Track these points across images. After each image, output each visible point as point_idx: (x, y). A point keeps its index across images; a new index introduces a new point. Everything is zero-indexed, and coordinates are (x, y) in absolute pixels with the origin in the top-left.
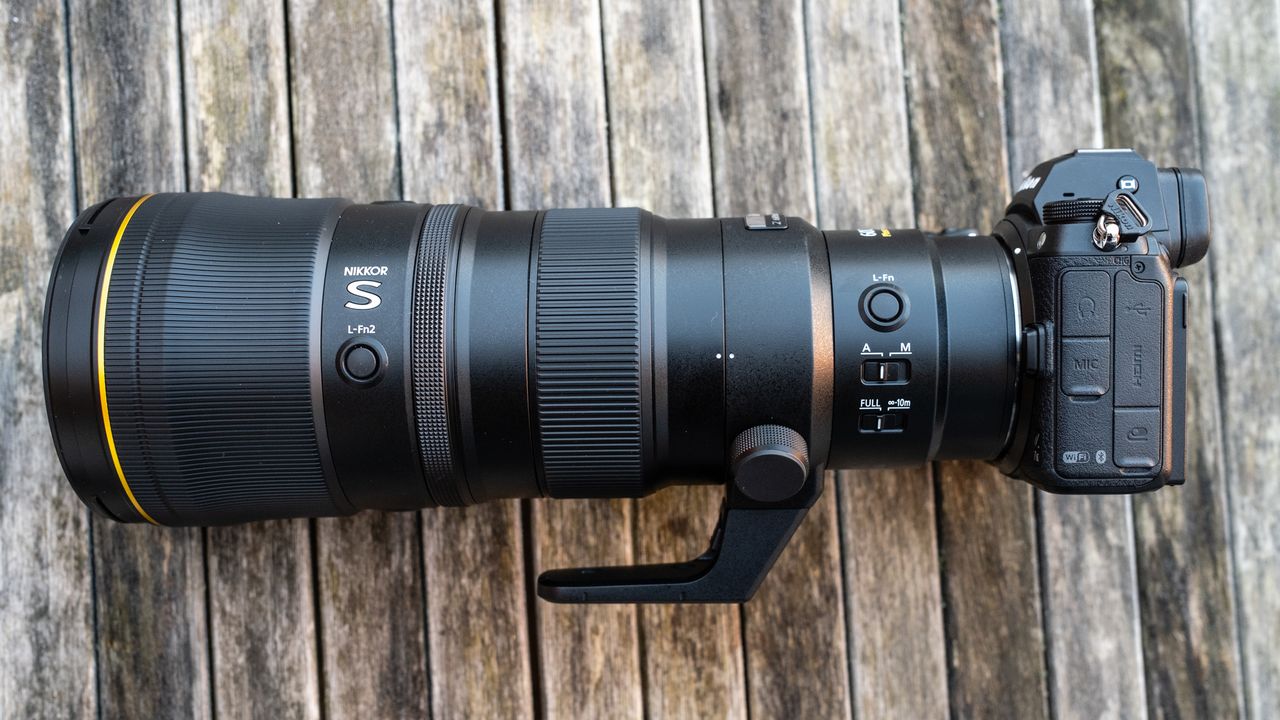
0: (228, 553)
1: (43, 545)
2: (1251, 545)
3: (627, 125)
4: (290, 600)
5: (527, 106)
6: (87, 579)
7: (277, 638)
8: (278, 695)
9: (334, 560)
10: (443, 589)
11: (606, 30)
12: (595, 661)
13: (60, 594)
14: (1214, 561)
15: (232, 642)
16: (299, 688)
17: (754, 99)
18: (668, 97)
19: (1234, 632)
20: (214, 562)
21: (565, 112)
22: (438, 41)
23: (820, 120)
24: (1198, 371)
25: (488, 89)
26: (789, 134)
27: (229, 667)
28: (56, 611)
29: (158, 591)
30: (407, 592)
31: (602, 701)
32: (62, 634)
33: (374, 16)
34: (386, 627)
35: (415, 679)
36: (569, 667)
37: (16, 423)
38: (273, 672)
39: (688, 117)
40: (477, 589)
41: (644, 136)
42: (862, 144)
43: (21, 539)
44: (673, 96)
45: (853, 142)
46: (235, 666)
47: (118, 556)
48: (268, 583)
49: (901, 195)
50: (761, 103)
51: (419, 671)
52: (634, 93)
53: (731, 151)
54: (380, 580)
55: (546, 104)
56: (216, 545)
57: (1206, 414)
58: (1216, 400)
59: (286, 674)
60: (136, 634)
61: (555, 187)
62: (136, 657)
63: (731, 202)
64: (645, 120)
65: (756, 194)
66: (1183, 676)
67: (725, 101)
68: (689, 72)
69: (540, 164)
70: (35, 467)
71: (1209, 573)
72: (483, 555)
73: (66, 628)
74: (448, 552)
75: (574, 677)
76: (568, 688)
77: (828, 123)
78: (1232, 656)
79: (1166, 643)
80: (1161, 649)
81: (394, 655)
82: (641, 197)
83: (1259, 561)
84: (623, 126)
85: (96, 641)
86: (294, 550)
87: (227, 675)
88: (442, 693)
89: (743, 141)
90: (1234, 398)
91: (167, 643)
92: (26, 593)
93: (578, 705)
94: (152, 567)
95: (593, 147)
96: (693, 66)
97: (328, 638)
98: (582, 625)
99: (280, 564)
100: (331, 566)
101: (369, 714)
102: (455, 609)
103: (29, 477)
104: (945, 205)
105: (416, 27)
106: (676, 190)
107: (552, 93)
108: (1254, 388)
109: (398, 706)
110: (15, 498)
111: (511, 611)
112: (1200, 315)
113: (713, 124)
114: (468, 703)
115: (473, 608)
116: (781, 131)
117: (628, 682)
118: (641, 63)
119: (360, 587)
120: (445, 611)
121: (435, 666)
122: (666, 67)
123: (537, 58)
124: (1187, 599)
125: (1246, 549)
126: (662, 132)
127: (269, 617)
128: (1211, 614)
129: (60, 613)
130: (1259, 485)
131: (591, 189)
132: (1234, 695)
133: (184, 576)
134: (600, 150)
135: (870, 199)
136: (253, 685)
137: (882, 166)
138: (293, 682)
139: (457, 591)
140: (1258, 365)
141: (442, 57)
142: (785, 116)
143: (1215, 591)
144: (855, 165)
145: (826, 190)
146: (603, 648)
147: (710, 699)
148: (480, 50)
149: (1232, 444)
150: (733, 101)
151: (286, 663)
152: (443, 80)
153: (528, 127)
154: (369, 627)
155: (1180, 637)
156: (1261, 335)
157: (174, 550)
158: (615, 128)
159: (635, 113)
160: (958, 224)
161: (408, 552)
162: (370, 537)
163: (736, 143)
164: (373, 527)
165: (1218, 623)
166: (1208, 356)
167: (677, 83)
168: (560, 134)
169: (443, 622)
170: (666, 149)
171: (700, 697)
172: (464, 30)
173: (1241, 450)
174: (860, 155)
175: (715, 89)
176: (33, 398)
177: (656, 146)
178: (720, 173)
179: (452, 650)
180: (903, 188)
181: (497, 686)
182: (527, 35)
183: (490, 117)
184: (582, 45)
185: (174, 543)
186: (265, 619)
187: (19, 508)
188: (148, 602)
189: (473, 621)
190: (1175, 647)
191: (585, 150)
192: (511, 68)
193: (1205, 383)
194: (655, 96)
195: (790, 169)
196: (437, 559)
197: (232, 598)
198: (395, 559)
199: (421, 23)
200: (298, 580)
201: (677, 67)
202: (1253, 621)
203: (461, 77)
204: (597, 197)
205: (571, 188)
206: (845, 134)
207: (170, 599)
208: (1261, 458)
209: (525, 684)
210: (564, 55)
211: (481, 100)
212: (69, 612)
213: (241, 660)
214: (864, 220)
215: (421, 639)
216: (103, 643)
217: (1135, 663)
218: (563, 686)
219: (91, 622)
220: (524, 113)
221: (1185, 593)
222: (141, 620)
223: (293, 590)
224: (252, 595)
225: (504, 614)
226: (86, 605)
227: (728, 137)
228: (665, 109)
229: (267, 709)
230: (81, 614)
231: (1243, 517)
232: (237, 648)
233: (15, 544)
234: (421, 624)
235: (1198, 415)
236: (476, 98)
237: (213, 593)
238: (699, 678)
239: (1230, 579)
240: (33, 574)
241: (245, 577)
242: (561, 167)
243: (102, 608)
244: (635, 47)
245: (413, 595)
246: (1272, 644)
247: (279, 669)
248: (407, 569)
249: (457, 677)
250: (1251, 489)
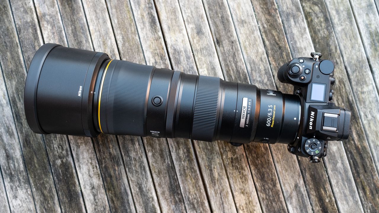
0: (130, 167)
1: (90, 173)
2: (365, 117)
3: (197, 53)
4: (145, 175)
5: (174, 54)
6: (101, 179)
7: (144, 183)
8: (147, 196)
9: (153, 163)
10: (178, 165)
11: (188, 32)
12: (216, 175)
13: (96, 183)
14: (357, 122)
15: (135, 186)
16: (151, 193)
17: (225, 40)
18: (205, 44)
19: (366, 138)
20: (127, 169)
21: (183, 53)
22: (151, 44)
23: (241, 41)
24: (343, 79)
25: (165, 52)
26: (234, 46)
27: (135, 192)
28: (96, 187)
29: (116, 178)
30: (170, 168)
31: (219, 183)
32: (98, 191)
33: (136, 42)
34: (167, 176)
35: (176, 187)
36: (210, 177)
37: (79, 148)
38: (145, 191)
39: (211, 48)
40: (186, 164)
41: (201, 54)
42: (252, 44)
43: (85, 173)
44: (206, 44)
45: (250, 44)
46: (136, 191)
47: (107, 173)
48: (140, 172)
49: (263, 54)
50: (227, 41)
51: (177, 185)
52: (197, 45)
53: (222, 53)
54: (164, 166)
55: (178, 52)
56: (127, 166)
57: (347, 88)
58: (349, 85)
59: (148, 191)
60: (114, 189)
61: (184, 70)
62: (115, 193)
63: (225, 65)
64: (201, 51)
65: (230, 62)
66: (355, 151)
67: (218, 42)
68: (209, 38)
69: (180, 66)
70: (85, 156)
71: (356, 126)
72: (186, 156)
73: (99, 190)
74: (177, 157)
75: (212, 179)
76: (211, 182)
77: (243, 41)
78: (366, 144)
79: (349, 144)
80: (348, 146)
81: (171, 182)
82: (204, 68)
83: (368, 120)
84: (196, 53)
85: (106, 192)
86: (144, 163)
87: (135, 194)
88: (183, 188)
89: (224, 50)
90: (353, 83)
91: (121, 189)
92: (89, 184)
93: (214, 185)
94: (114, 173)
95: (191, 59)
96: (209, 36)
97: (155, 181)
98: (211, 167)
99: (141, 167)
100: (153, 165)
101: (168, 196)
102: (182, 169)
103: (84, 159)
104: (274, 54)
105: (146, 42)
106: (211, 65)
107: (179, 50)
108: (358, 80)
109: (174, 193)
110: (82, 164)
111: (194, 167)
112: (341, 66)
113: (217, 48)
114: (189, 189)
115: (186, 168)
116: (232, 46)
117: (224, 178)
118: (197, 38)
119: (160, 169)
120: (180, 170)
121: (180, 183)
122: (203, 38)
123: (174, 43)
124: (352, 133)
125: (364, 118)
126: (205, 52)
127: (141, 179)
128: (359, 135)
129: (97, 187)
130: (364, 102)
131: (192, 69)
132: (369, 153)
133: (122, 174)
134: (192, 60)
135: (256, 57)
136: (141, 195)
137: (258, 48)
138: (150, 193)
139: (181, 165)
140: (358, 74)
141: (153, 47)
142: (233, 42)
143: (359, 129)
144: (251, 49)
145: (246, 57)
146: (217, 172)
147: (244, 178)
148: (161, 44)
149: (355, 94)
150: (220, 42)
151: (147, 189)
152: (154, 52)
153: (175, 58)
154: (164, 177)
155: (353, 142)
156: (357, 67)
157: (118, 169)
158: (195, 54)
159: (198, 50)
160: (278, 57)
161: (169, 159)
162: (160, 157)
163: (223, 51)
164: (160, 155)
165: (361, 137)
166: (345, 75)
167: (206, 41)
168: (183, 58)
169: (180, 173)
170: (207, 56)
171: (241, 178)
172: (156, 40)
173: (358, 95)
174: (252, 47)
175: (215, 40)
176: (82, 142)
177: (205, 56)
178: (221, 59)
179: (183, 179)
180: (264, 52)
181: (195, 184)
182: (171, 38)
183: (166, 58)
184: (183, 37)
185: (118, 167)
186: (141, 180)
187: (84, 166)
188: (115, 181)
189: (186, 171)
190: (352, 145)
191: (189, 60)
192: (169, 46)
193: (346, 81)
194: (202, 45)
195: (236, 54)
196: (176, 159)
197: (133, 177)
198: (166, 161)
199: (147, 41)
200: (146, 170)
201: (206, 37)
202: (370, 135)
203: (158, 51)
204: (194, 70)
205: (188, 70)
206: (247, 43)
207: (119, 179)
208: (363, 96)
209: (201, 183)
210: (180, 41)
211: (164, 55)
212: (99, 186)
213: (138, 190)
214: (256, 62)
215: (176, 177)
216: (107, 192)
217: (343, 151)
218: (210, 182)
219: (104, 188)
220: (173, 56)
221: (352, 132)
222: (114, 185)
223: (145, 172)
224: (137, 175)
225: (193, 168)
226: (102, 184)
227: (221, 50)
228: (205, 47)
229: (145, 200)
230: (101, 186)
231: (362, 111)
232: (136, 187)
233: (84, 174)
234: (175, 174)
235: (346, 89)
236: (162, 55)
237: (128, 176)
238: (240, 174)
239: (362, 126)
240: (89, 180)
241: (135, 171)
242: (184, 66)
243: (106, 184)
244: (195, 35)
245: (172, 168)
246: (376, 140)
247: (146, 190)
248: (169, 163)
249: (185, 184)
250: (362, 104)
